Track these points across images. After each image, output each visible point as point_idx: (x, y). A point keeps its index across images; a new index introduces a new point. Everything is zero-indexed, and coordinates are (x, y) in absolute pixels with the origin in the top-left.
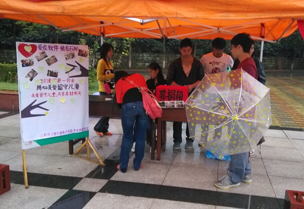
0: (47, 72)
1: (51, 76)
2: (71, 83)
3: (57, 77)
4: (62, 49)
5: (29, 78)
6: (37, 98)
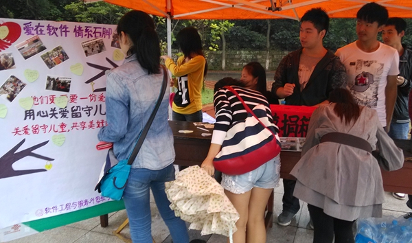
0: (46, 82)
1: (54, 89)
2: (98, 103)
3: (68, 91)
4: (78, 31)
5: (7, 95)
6: (25, 136)
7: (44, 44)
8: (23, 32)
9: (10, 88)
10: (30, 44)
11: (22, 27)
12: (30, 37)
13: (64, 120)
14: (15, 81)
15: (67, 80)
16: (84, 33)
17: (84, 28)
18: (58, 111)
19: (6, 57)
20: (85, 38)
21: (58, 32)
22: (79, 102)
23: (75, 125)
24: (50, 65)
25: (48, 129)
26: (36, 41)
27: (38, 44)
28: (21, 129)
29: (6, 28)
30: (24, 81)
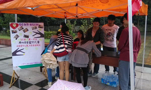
0: (24, 36)
1: (25, 37)
2: (35, 40)
3: (28, 38)
4: (31, 25)
5: (15, 38)
6: (19, 47)
7: (23, 28)
8: (19, 25)
9: (16, 37)
10: (20, 28)
11: (19, 24)
12: (21, 26)
13: (27, 44)
14: (17, 35)
15: (28, 35)
16: (32, 25)
17: (32, 24)
18: (26, 42)
19: (16, 31)
20: (32, 26)
21: (26, 25)
22: (31, 40)
23: (30, 45)
24: (25, 32)
25: (24, 46)
26: (22, 27)
27: (22, 28)
28: (18, 46)
29: (16, 24)
30: (19, 36)
